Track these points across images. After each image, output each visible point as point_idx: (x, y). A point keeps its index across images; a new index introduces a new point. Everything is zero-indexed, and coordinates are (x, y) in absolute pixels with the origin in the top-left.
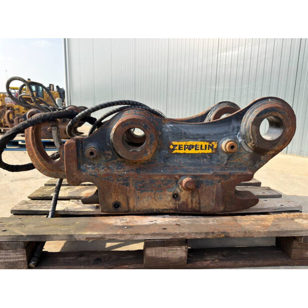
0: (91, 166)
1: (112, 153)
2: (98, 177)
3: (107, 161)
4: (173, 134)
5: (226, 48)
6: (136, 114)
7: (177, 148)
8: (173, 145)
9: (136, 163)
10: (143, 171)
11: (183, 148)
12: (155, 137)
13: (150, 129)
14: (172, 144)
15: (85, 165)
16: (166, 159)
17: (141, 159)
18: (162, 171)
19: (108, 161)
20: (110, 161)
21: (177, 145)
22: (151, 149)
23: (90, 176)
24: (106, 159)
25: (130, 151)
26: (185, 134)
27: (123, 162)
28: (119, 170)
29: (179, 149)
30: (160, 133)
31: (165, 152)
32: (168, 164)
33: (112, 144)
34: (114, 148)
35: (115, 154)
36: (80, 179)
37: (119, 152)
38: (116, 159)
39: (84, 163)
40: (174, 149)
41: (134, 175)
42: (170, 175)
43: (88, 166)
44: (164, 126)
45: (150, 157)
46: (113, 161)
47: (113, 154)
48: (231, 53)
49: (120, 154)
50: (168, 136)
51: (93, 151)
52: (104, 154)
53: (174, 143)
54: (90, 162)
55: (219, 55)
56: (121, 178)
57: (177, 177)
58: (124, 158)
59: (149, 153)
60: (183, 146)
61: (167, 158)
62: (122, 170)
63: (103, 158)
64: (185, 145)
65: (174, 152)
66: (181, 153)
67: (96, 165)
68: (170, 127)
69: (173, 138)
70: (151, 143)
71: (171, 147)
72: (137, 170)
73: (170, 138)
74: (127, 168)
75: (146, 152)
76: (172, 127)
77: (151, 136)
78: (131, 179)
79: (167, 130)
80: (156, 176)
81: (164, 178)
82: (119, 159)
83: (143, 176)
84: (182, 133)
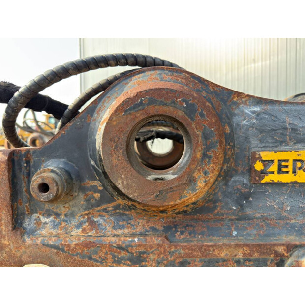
0: (52, 218)
1: (103, 185)
2: (63, 250)
3: (91, 205)
4: (262, 131)
5: (254, 60)
6: (162, 79)
7: (274, 167)
8: (263, 161)
9: (163, 212)
10: (182, 233)
11: (290, 169)
12: (216, 139)
13: (202, 115)
14: (260, 159)
15: (35, 216)
16: (244, 197)
17: (178, 201)
18: (235, 233)
19: (93, 206)
20: (98, 206)
21: (272, 161)
22: (205, 173)
23: (43, 249)
24: (88, 200)
25: (149, 178)
26: (294, 130)
27: (130, 208)
28: (119, 232)
29: (280, 171)
30: (228, 130)
31: (241, 180)
32: (249, 211)
33: (101, 160)
34: (104, 173)
35: (110, 189)
36: (18, 254)
37: (120, 181)
38: (112, 200)
39: (33, 212)
40: (264, 173)
41: (159, 245)
42: (259, 246)
43: (44, 220)
44: (236, 111)
45: (202, 196)
46: (104, 206)
47: (105, 188)
48: (260, 64)
49: (120, 187)
50: (247, 138)
51: (46, 182)
52: (83, 189)
53: (266, 155)
54: (48, 210)
55: (246, 67)
56: (123, 254)
57: (281, 249)
58: (130, 199)
59: (201, 184)
60: (290, 164)
61: (246, 197)
62: (126, 231)
63: (81, 199)
64: (295, 161)
65: (267, 179)
66: (284, 181)
67: (63, 217)
68: (254, 112)
69: (261, 141)
70: (204, 156)
71: (259, 166)
72: (167, 229)
73: (254, 142)
74: (140, 225)
75: (192, 181)
76: (258, 114)
77: (206, 137)
78: (152, 256)
79: (245, 122)
80: (221, 248)
81: (244, 255)
82: (120, 201)
83: (183, 248)
84: (286, 129)
